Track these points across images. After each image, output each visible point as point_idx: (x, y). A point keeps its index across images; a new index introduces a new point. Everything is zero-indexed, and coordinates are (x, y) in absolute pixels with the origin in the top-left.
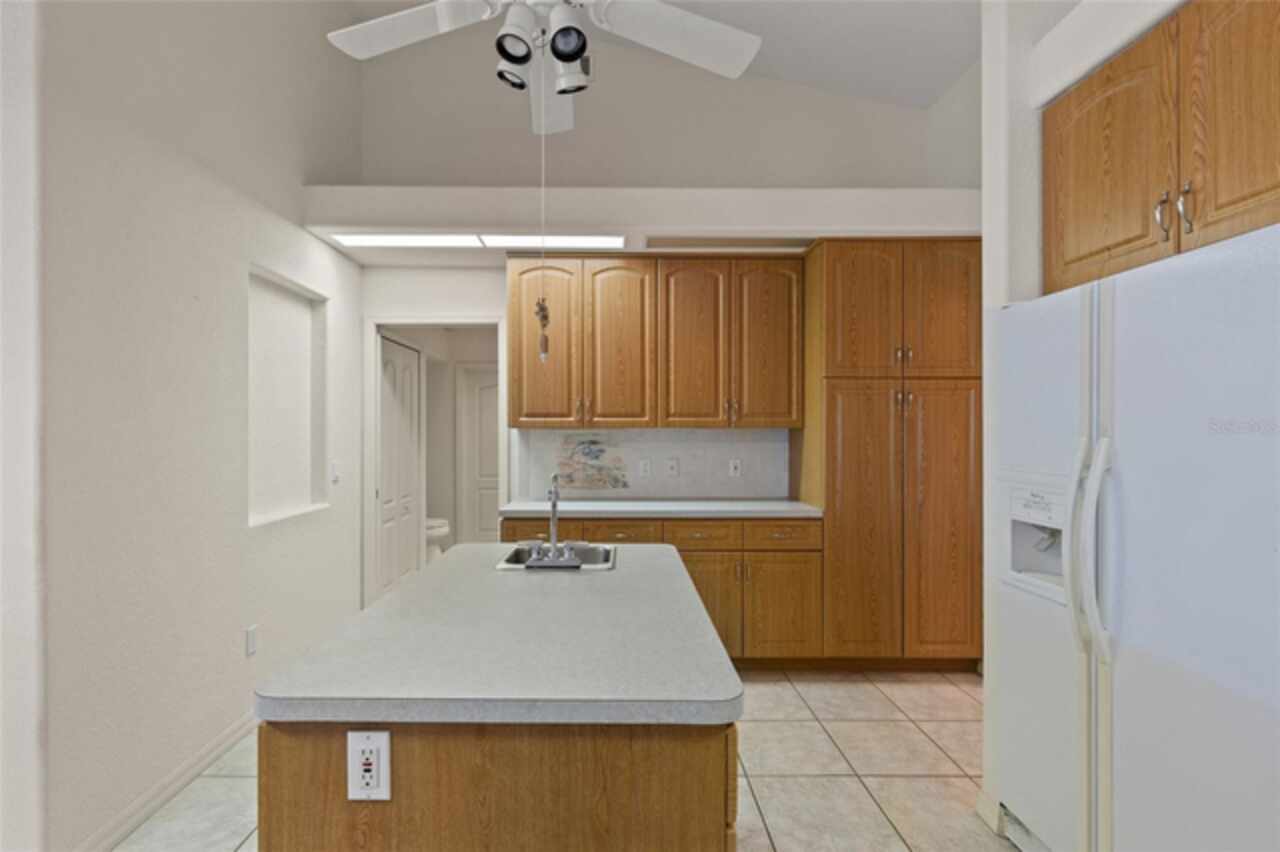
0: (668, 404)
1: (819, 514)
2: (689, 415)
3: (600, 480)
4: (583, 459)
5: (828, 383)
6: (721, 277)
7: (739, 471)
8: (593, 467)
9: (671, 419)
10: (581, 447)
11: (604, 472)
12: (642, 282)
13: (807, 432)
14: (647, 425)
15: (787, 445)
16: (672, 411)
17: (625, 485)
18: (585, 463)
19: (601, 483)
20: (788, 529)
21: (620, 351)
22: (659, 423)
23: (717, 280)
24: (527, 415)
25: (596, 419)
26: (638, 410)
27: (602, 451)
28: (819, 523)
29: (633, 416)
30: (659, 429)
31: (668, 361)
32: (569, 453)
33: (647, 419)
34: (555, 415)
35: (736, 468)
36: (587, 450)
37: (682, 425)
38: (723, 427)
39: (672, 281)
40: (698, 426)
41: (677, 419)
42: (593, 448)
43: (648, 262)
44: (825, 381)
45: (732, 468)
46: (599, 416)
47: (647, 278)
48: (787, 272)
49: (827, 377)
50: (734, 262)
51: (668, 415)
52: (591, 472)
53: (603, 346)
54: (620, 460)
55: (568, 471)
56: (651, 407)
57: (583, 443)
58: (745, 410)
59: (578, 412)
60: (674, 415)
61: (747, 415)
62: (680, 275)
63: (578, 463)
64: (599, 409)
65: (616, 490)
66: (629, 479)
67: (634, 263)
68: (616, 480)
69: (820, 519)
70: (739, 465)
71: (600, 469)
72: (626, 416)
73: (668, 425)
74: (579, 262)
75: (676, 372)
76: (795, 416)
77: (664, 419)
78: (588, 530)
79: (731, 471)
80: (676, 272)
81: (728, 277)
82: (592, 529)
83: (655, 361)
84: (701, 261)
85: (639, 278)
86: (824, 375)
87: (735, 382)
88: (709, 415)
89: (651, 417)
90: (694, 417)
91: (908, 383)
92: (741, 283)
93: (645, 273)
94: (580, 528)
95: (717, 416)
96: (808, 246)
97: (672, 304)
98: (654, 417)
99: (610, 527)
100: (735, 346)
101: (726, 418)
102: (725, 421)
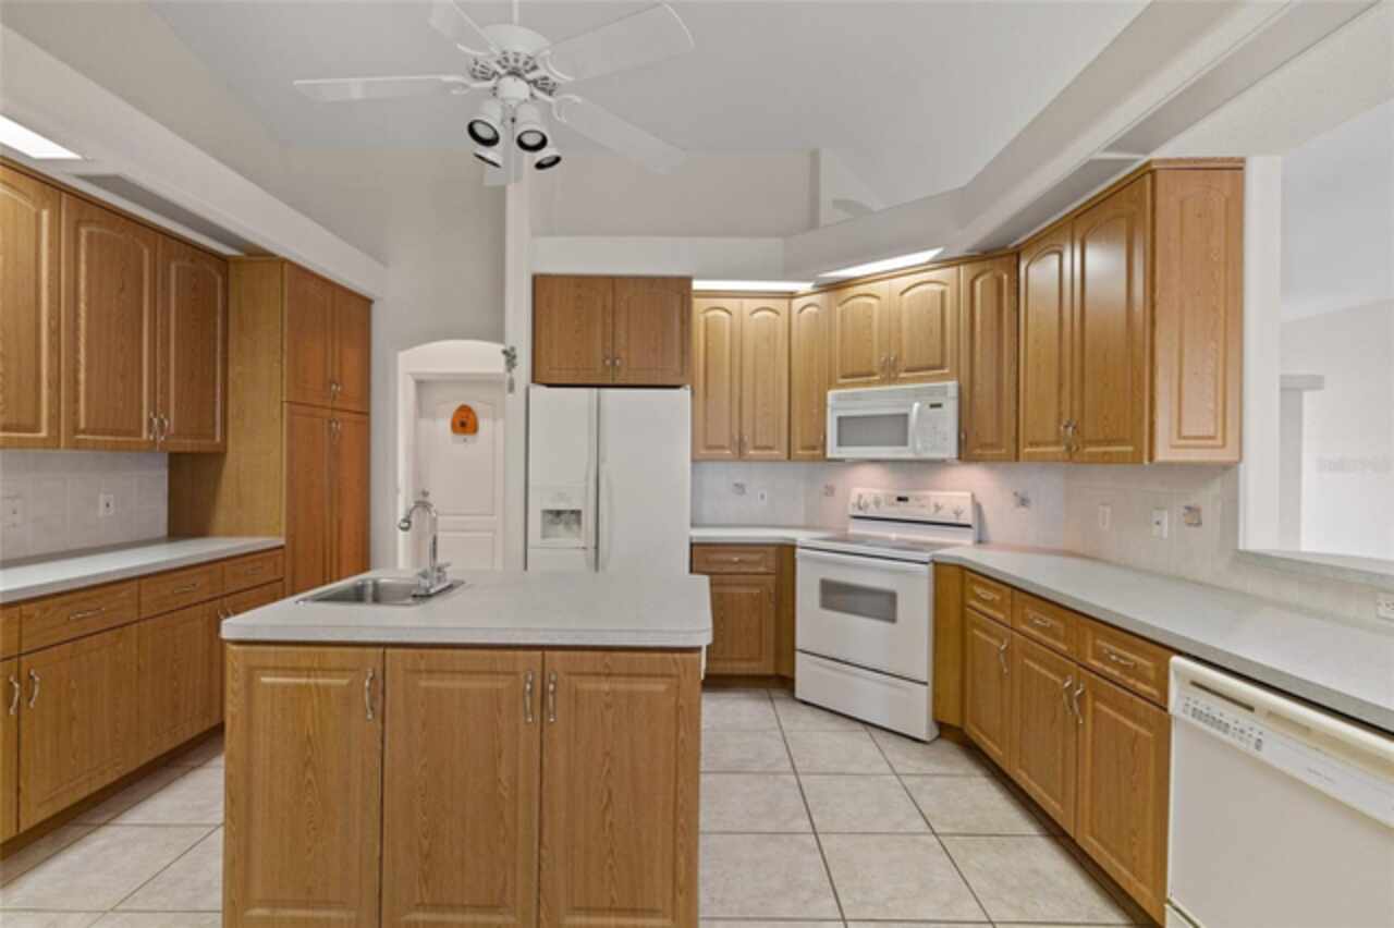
0: (76, 412)
1: (280, 542)
2: (104, 433)
5: (292, 407)
6: (146, 252)
9: (79, 437)
12: (38, 217)
14: (44, 444)
16: (82, 425)
22: (62, 445)
23: (140, 252)
26: (28, 418)
28: (281, 552)
29: (21, 429)
30: (63, 451)
31: (76, 349)
33: (43, 434)
37: (95, 446)
38: (147, 450)
39: (83, 231)
40: (116, 448)
41: (89, 437)
43: (49, 190)
45: (104, 506)
47: (45, 214)
48: (214, 273)
49: (289, 402)
50: (160, 236)
51: (76, 431)
56: (50, 416)
58: (172, 431)
60: (84, 432)
61: (173, 435)
62: (95, 229)
67: (23, 182)
69: (282, 547)
70: (112, 504)
73: (77, 445)
75: (89, 369)
76: (218, 439)
77: (70, 437)
78: (30, 617)
79: (102, 511)
80: (90, 221)
81: (153, 255)
82: (37, 614)
83: (55, 348)
84: (122, 220)
85: (34, 210)
86: (285, 399)
87: (161, 393)
88: (128, 433)
89: (49, 432)
90: (112, 434)
91: (338, 415)
92: (168, 269)
93: (43, 206)
94: (17, 616)
95: (140, 435)
96: (249, 255)
97: (83, 267)
98: (55, 433)
99: (67, 604)
100: (162, 347)
101: (152, 437)
102: (150, 442)
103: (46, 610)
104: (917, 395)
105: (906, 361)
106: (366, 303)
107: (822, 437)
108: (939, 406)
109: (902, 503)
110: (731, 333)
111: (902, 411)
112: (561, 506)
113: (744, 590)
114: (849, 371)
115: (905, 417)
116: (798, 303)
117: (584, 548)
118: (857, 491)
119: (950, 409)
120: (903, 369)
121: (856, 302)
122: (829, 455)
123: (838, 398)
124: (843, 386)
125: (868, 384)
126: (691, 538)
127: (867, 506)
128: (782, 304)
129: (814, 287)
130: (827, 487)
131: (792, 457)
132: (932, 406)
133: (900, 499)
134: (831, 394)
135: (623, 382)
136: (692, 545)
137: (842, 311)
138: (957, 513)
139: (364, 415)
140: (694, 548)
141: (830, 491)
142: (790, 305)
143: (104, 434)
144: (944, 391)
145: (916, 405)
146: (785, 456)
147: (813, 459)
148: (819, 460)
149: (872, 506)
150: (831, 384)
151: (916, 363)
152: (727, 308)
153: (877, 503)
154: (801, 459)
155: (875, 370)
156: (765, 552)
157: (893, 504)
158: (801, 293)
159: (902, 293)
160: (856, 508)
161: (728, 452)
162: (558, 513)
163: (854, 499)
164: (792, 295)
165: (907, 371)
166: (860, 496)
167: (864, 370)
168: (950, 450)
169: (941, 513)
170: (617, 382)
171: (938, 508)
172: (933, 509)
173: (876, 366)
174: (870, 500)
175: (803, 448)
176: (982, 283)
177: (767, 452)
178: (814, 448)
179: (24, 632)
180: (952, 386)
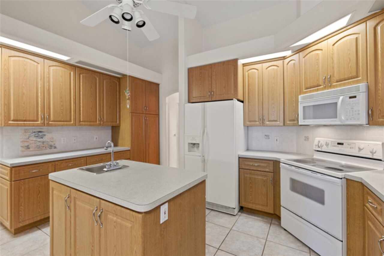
0: (80, 117)
1: (129, 149)
3: (44, 147)
4: (35, 139)
5: (131, 114)
6: (97, 79)
7: (97, 139)
8: (39, 142)
9: (81, 123)
10: (34, 134)
11: (45, 144)
12: (70, 74)
13: (121, 127)
14: (72, 125)
15: (111, 131)
16: (82, 120)
17: (55, 148)
18: (35, 141)
19: (44, 148)
20: (122, 154)
21: (61, 98)
23: (96, 79)
24: (13, 121)
25: (50, 123)
26: (68, 119)
27: (45, 135)
28: (129, 151)
29: (66, 121)
30: (77, 126)
31: (80, 103)
32: (27, 136)
33: (72, 123)
34: (29, 121)
35: (96, 138)
36: (37, 135)
37: (85, 125)
38: (98, 126)
39: (81, 76)
40: (90, 125)
41: (83, 123)
42: (39, 134)
43: (73, 67)
44: (130, 113)
45: (95, 138)
46: (52, 121)
47: (72, 73)
48: (116, 82)
49: (131, 113)
50: (101, 74)
51: (80, 121)
52: (39, 144)
53: (53, 94)
54: (53, 138)
55: (26, 144)
56: (73, 118)
57: (35, 132)
58: (105, 121)
59: (41, 119)
60: (82, 122)
61: (105, 122)
62: (84, 75)
63: (32, 140)
64: (52, 118)
65: (51, 150)
66: (57, 145)
67: (67, 66)
68: (51, 146)
69: (129, 150)
70: (97, 138)
71: (43, 142)
72: (63, 121)
73: (80, 125)
74: (42, 59)
75: (83, 107)
76: (118, 122)
77: (79, 123)
78: (57, 165)
79: (95, 139)
80: (83, 73)
81: (100, 79)
82: (59, 164)
83: (75, 103)
84: (91, 72)
85: (69, 72)
86: (130, 112)
87: (102, 112)
88: (93, 122)
89: (74, 122)
90: (89, 122)
91: (147, 115)
92: (104, 82)
93: (71, 71)
94: (54, 165)
95: (97, 122)
96: (123, 76)
97: (81, 84)
98: (75, 122)
99: (66, 162)
100: (102, 101)
101: (99, 123)
102: (99, 124)
103: (62, 163)
104: (342, 92)
105: (336, 77)
106: (158, 85)
107: (297, 115)
108: (355, 97)
109: (339, 146)
110: (258, 77)
111: (334, 101)
112: (194, 142)
113: (260, 177)
114: (308, 86)
115: (336, 103)
116: (287, 61)
117: (200, 156)
118: (317, 139)
119: (362, 98)
120: (335, 81)
121: (312, 55)
122: (300, 124)
123: (304, 98)
124: (306, 93)
125: (318, 90)
126: (239, 155)
127: (322, 146)
128: (280, 63)
129: (292, 52)
130: (305, 137)
131: (285, 125)
132: (350, 98)
133: (339, 144)
134: (300, 97)
135: (214, 100)
136: (239, 158)
137: (305, 60)
138: (372, 153)
139: (158, 115)
140: (240, 159)
141: (307, 139)
142: (283, 62)
143: (87, 122)
144: (358, 89)
145: (341, 98)
146: (282, 124)
147: (294, 125)
148: (296, 126)
149: (325, 146)
150: (301, 92)
151: (342, 77)
152: (256, 68)
153: (327, 144)
154: (289, 125)
155: (321, 84)
156: (269, 163)
157: (335, 146)
158: (288, 56)
159: (334, 45)
160: (317, 147)
161: (258, 123)
162: (194, 144)
163: (316, 142)
164: (284, 58)
165: (337, 82)
166: (319, 142)
167: (315, 84)
168: (363, 120)
169: (361, 152)
170: (213, 100)
171: (360, 149)
172: (357, 149)
173: (321, 82)
174: (324, 143)
175: (290, 121)
176: (381, 28)
177: (274, 123)
178: (294, 120)
179: (56, 168)
180: (362, 86)
